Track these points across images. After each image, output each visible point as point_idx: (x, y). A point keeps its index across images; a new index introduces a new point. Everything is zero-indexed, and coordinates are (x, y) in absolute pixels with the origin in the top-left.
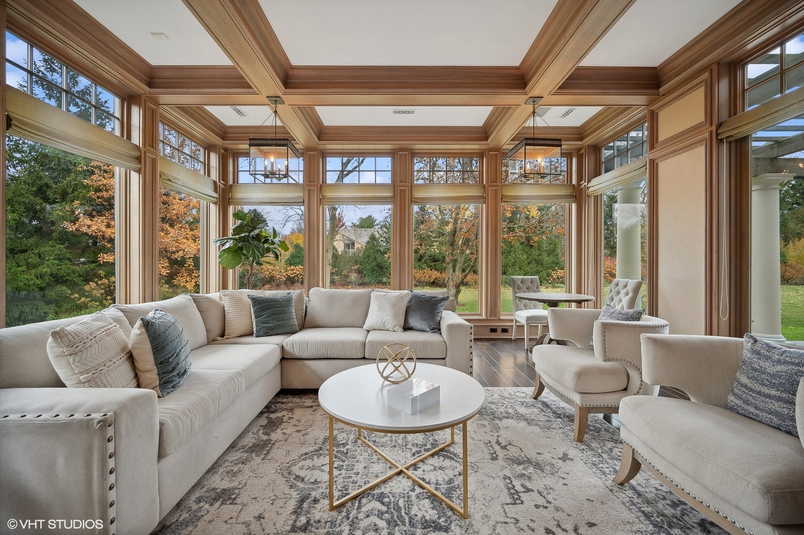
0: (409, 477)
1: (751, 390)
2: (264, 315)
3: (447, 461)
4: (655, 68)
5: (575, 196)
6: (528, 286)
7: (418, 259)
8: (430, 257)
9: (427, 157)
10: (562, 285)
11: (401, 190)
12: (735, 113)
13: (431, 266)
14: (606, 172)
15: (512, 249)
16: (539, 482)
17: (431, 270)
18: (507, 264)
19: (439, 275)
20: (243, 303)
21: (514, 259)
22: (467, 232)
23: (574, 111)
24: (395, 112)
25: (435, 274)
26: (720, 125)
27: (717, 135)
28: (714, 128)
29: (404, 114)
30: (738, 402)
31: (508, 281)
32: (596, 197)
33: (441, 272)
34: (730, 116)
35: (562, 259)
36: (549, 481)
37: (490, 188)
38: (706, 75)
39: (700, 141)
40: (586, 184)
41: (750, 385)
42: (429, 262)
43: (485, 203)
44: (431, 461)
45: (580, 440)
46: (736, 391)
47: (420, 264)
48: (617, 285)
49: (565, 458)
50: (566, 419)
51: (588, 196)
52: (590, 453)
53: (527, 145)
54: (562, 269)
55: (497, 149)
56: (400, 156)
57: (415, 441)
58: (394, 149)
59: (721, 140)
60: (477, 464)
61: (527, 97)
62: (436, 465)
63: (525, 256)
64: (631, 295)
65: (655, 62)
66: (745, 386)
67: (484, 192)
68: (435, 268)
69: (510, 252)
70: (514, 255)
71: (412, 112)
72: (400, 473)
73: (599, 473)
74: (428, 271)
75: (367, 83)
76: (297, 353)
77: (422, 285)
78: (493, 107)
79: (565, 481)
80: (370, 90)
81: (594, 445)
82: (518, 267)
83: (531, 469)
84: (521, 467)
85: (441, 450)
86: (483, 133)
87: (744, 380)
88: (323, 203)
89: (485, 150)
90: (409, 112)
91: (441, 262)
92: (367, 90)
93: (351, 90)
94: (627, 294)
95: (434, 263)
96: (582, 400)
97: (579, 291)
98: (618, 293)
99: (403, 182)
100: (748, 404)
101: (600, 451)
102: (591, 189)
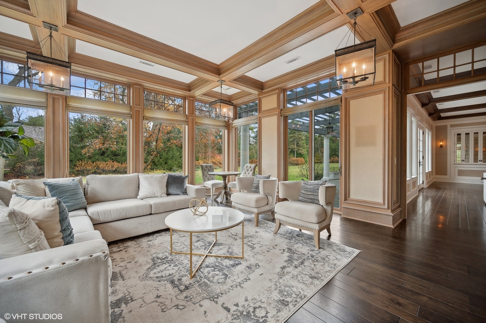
0: (212, 256)
1: (305, 194)
2: (63, 197)
3: (220, 246)
4: (263, 82)
5: (227, 127)
6: (209, 169)
7: (101, 154)
8: (112, 152)
9: (163, 95)
10: (198, 169)
11: (136, 110)
12: (285, 108)
13: (113, 159)
14: (239, 118)
15: (170, 149)
16: (255, 241)
17: (113, 162)
18: (168, 158)
19: (120, 165)
20: (39, 189)
21: (172, 155)
22: (149, 137)
23: (231, 89)
24: (141, 62)
25: (116, 165)
26: (281, 110)
27: (281, 113)
28: (280, 111)
29: (146, 65)
30: (302, 198)
31: (168, 168)
32: (235, 128)
33: (121, 163)
34: (283, 108)
35: (198, 155)
36: (257, 240)
37: (190, 117)
38: (277, 91)
39: (275, 114)
40: (232, 121)
41: (305, 193)
42: (111, 156)
43: (187, 125)
44: (214, 249)
45: (257, 226)
46: (301, 195)
47: (103, 158)
48: (247, 167)
49: (257, 232)
50: (248, 221)
51: (233, 127)
52: (262, 229)
53: (221, 102)
54: (197, 161)
55: (194, 97)
56: (135, 88)
57: (200, 245)
58: (131, 83)
59: (282, 115)
60: (232, 243)
61: (220, 79)
62: (217, 249)
63: (178, 153)
64: (253, 171)
65: (263, 80)
66: (304, 193)
67: (187, 119)
68: (116, 161)
69: (170, 150)
70: (172, 153)
71: (152, 66)
72: (207, 256)
73: (269, 233)
74: (110, 163)
75: (136, 43)
76: (102, 219)
77: (105, 173)
78: (198, 77)
79: (262, 238)
80: (139, 49)
81: (262, 226)
82: (174, 160)
83: (250, 239)
84: (247, 239)
85: (215, 244)
86: (189, 87)
87: (303, 192)
88: (68, 110)
89: (187, 96)
90: (150, 65)
91: (121, 156)
92: (136, 48)
93: (125, 44)
94: (251, 170)
95: (115, 157)
96: (258, 210)
97: (229, 170)
98: (248, 170)
99: (138, 105)
100: (305, 198)
101: (264, 227)
102: (234, 124)
